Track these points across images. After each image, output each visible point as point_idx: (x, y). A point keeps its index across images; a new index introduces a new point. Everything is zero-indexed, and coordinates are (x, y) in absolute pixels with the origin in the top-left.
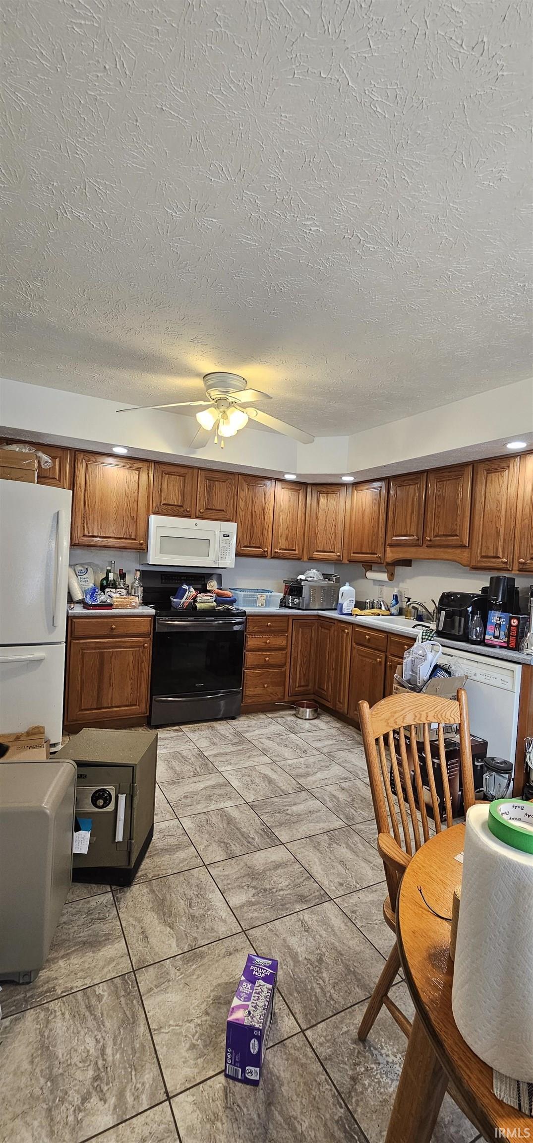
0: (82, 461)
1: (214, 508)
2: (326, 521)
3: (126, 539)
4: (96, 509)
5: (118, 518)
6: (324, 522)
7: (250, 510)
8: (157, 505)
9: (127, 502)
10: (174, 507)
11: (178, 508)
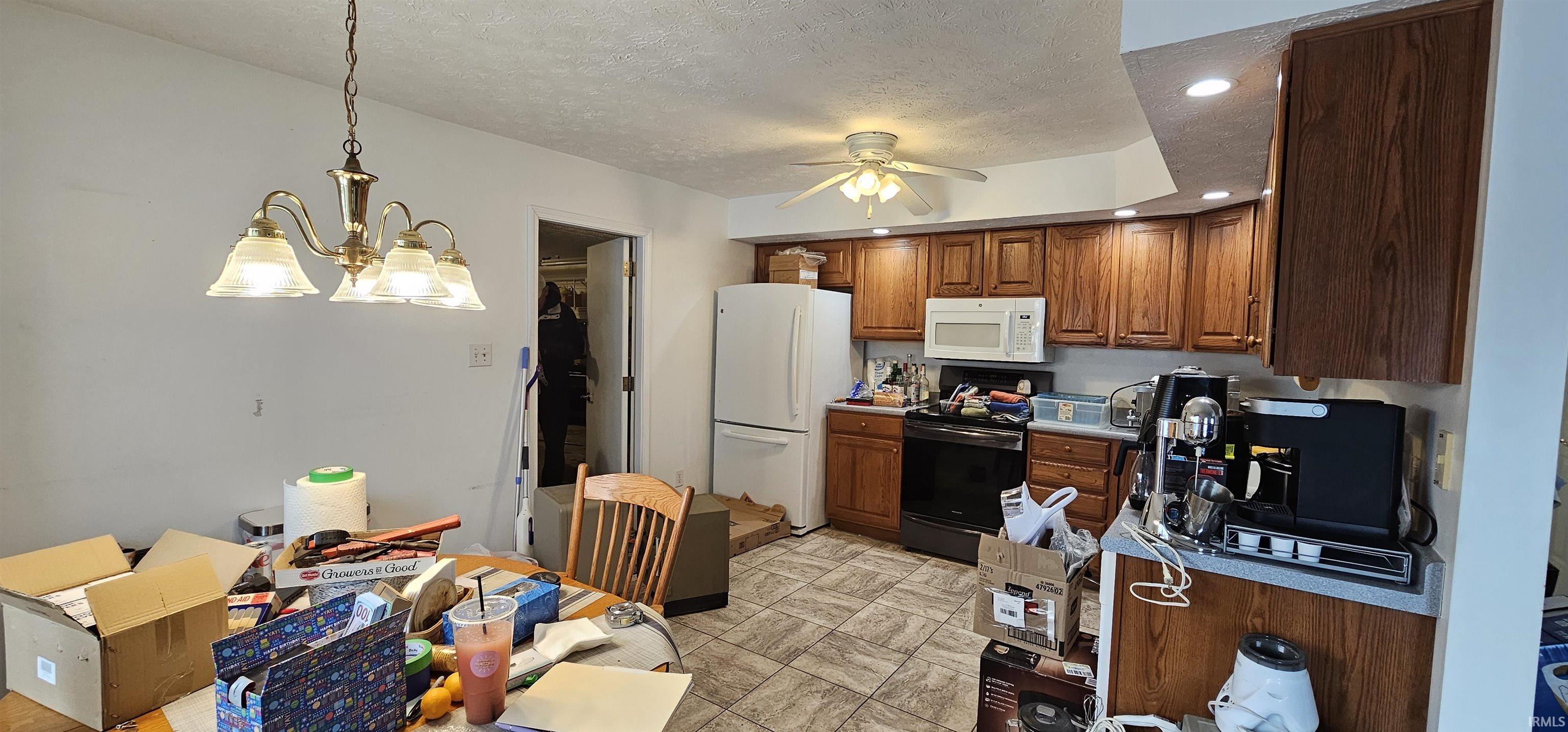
0: (861, 249)
1: (1012, 280)
2: (1219, 277)
3: (904, 328)
4: (874, 297)
5: (896, 306)
6: (1215, 280)
7: (1070, 277)
8: (937, 287)
9: (904, 287)
10: (958, 286)
11: (963, 286)
